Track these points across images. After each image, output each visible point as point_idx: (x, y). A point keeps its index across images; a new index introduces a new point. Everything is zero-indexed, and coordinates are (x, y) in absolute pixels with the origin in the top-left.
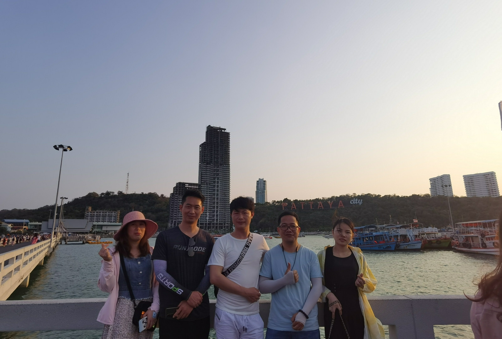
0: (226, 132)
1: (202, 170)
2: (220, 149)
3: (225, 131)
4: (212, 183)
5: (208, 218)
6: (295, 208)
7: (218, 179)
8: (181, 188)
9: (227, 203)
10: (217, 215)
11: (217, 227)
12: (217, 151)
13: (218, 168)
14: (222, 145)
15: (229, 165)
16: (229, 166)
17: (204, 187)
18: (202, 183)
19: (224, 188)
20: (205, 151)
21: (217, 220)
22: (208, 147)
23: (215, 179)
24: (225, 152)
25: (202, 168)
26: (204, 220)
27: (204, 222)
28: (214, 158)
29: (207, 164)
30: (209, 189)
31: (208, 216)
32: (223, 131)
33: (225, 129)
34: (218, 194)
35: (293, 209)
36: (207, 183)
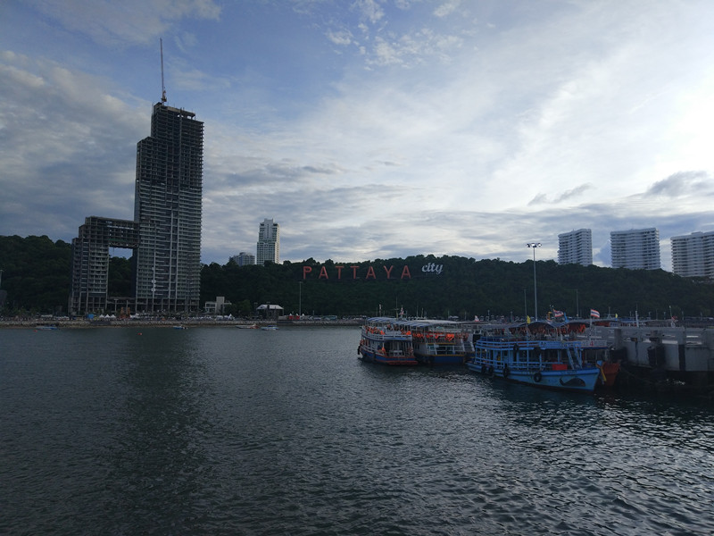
0: (195, 121)
1: (142, 195)
2: (182, 154)
3: (193, 118)
4: (164, 223)
5: (154, 290)
6: (325, 277)
7: (176, 214)
8: (97, 229)
9: (196, 263)
10: (174, 285)
11: (172, 307)
12: (176, 158)
13: (176, 192)
14: (186, 147)
15: (201, 188)
16: (201, 191)
17: (146, 229)
18: (141, 220)
19: (189, 234)
20: (150, 155)
21: (173, 293)
22: (155, 149)
23: (170, 215)
24: (192, 160)
25: (142, 191)
26: (147, 293)
27: (147, 297)
28: (169, 172)
29: (154, 183)
30: (158, 234)
31: (155, 286)
32: (189, 117)
33: (193, 115)
34: (175, 245)
35: (323, 277)
36: (153, 221)
